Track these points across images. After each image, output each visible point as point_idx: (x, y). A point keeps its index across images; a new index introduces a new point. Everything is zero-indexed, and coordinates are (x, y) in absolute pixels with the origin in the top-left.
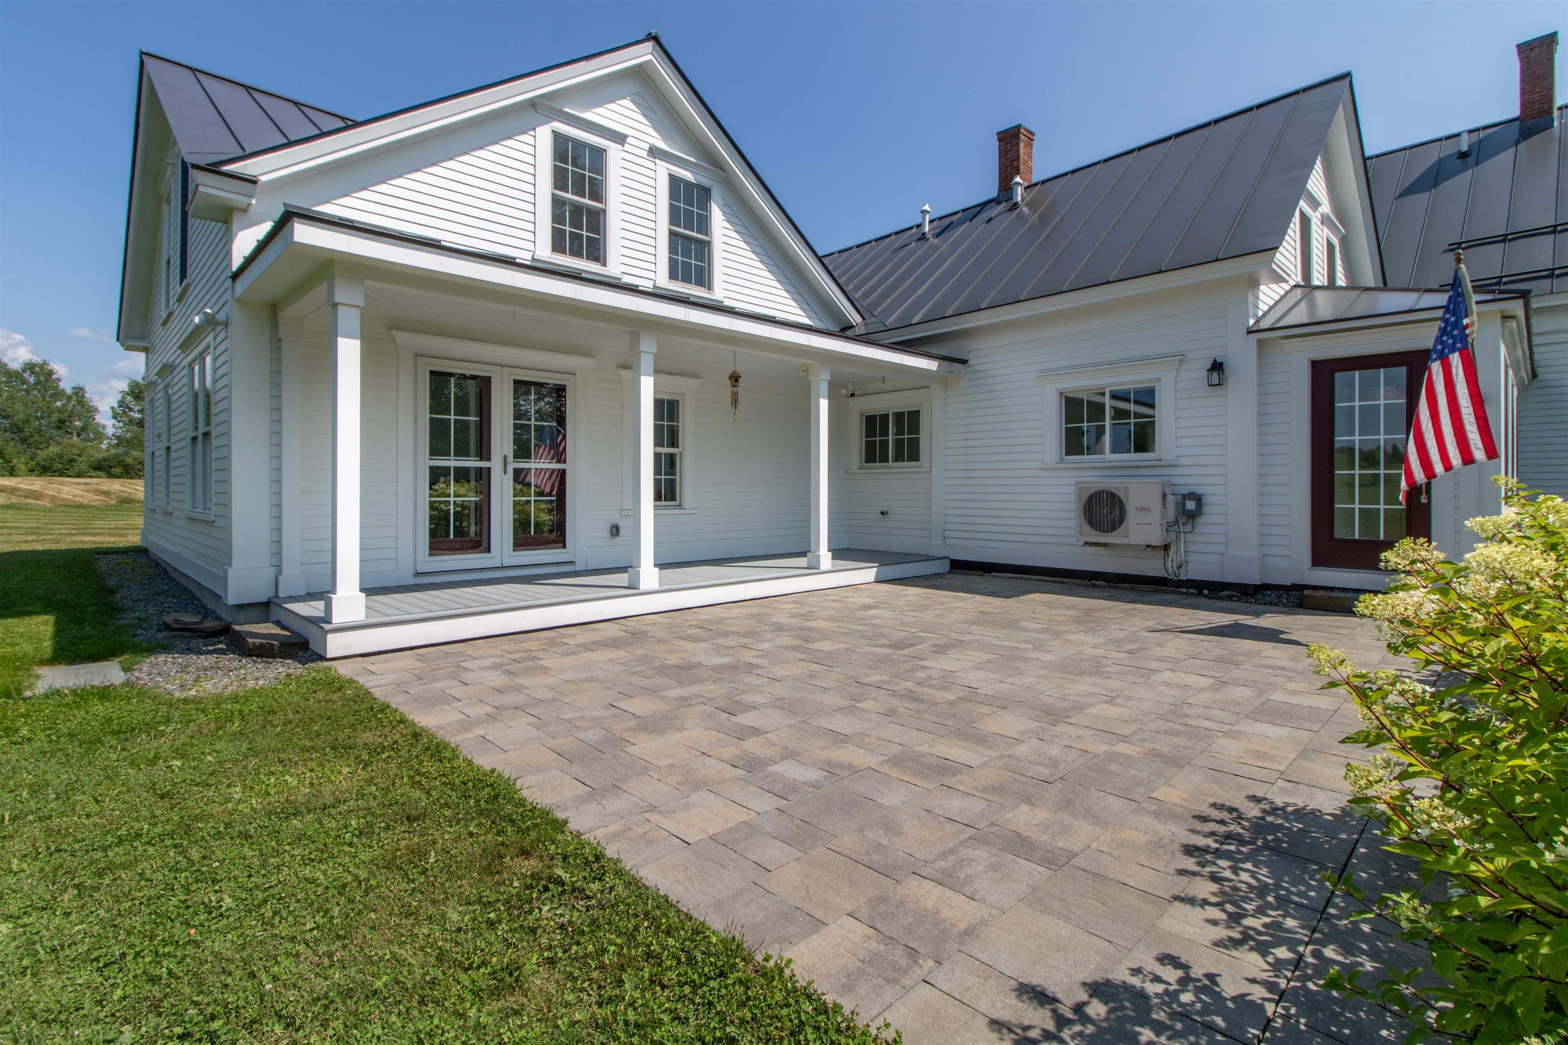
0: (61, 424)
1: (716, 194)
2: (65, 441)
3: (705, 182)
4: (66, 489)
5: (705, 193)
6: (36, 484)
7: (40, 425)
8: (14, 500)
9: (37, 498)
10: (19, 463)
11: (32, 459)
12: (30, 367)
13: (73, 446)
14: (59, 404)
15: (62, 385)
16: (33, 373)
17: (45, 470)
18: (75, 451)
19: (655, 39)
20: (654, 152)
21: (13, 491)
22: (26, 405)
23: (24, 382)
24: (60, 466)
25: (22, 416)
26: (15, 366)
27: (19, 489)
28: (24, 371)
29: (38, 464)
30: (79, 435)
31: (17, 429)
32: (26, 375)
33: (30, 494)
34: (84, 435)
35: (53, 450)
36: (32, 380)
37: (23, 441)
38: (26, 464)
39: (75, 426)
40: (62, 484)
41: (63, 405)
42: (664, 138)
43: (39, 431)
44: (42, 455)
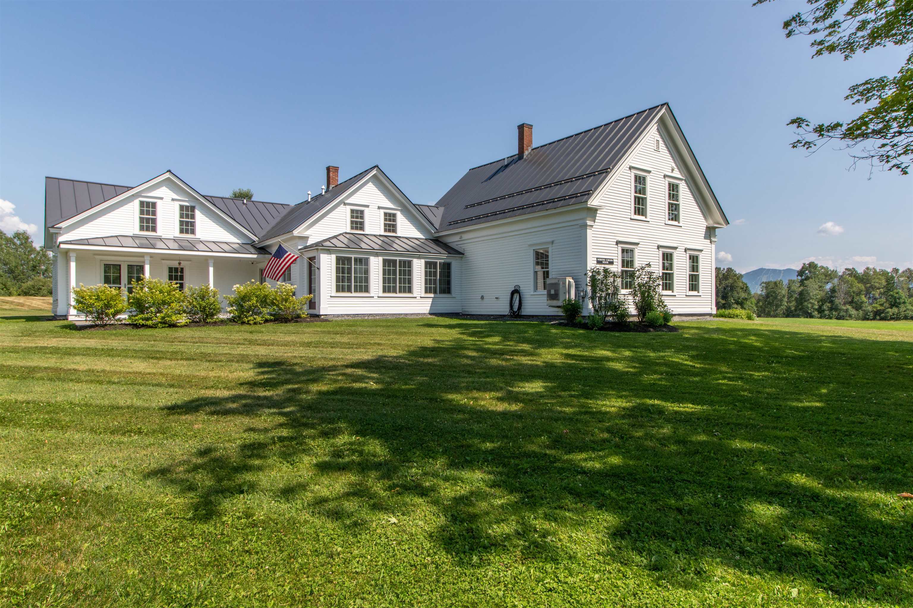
0: (34, 268)
1: (197, 207)
2: (37, 278)
3: (193, 204)
4: (34, 302)
5: (193, 208)
6: (22, 300)
7: (23, 269)
8: (12, 307)
9: (22, 306)
10: (13, 290)
11: (19, 288)
12: (18, 235)
13: (39, 280)
14: (33, 256)
15: (34, 245)
16: (19, 238)
17: (26, 293)
18: (41, 284)
19: (169, 171)
20: (173, 200)
21: (12, 303)
22: (15, 257)
23: (14, 244)
24: (33, 292)
25: (14, 264)
26: (10, 234)
27: (14, 302)
28: (14, 238)
29: (22, 291)
30: (43, 275)
31: (11, 271)
32: (15, 240)
33: (19, 304)
34: (46, 274)
35: (30, 283)
36: (18, 242)
37: (15, 278)
38: (17, 291)
39: (42, 270)
40: (33, 299)
41: (35, 257)
42: (177, 195)
43: (23, 273)
44: (24, 286)
